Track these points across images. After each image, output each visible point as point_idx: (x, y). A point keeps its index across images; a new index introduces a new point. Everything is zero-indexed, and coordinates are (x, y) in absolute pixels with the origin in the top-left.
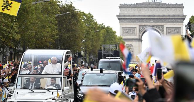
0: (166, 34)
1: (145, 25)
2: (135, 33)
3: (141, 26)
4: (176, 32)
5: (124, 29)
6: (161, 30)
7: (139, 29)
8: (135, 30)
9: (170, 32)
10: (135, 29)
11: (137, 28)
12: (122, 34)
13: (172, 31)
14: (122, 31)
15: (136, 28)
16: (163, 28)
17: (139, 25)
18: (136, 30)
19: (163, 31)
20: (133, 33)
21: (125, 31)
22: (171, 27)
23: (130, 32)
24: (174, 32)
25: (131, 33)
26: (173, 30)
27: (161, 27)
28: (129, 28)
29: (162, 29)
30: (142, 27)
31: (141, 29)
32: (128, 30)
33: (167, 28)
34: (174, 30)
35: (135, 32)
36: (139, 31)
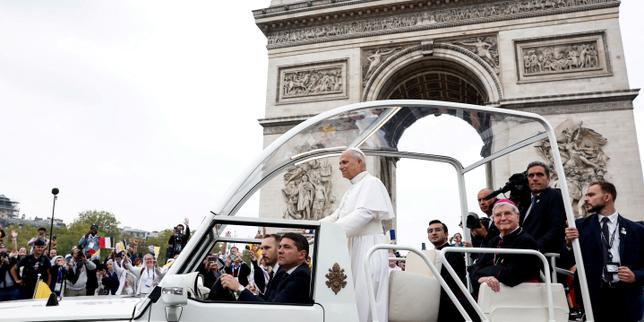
0: (514, 75)
1: (391, 46)
2: (344, 88)
3: (373, 49)
4: (575, 61)
5: (287, 74)
6: (484, 57)
7: (365, 69)
8: (344, 74)
9: (535, 62)
10: (344, 68)
11: (351, 62)
12: (277, 100)
13: (552, 58)
14: (278, 84)
15: (345, 61)
16: (494, 48)
17: (364, 49)
18: (347, 70)
19: (496, 61)
20: (329, 88)
21: (291, 84)
22: (543, 39)
23: (316, 84)
24: (564, 62)
25: (324, 86)
26: (556, 52)
27: (480, 44)
28: (311, 68)
29: (489, 55)
30: (377, 56)
31: (373, 64)
32: (306, 77)
33: (516, 42)
34: (565, 54)
35: (343, 81)
36: (364, 77)
